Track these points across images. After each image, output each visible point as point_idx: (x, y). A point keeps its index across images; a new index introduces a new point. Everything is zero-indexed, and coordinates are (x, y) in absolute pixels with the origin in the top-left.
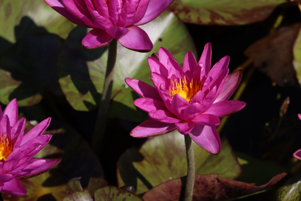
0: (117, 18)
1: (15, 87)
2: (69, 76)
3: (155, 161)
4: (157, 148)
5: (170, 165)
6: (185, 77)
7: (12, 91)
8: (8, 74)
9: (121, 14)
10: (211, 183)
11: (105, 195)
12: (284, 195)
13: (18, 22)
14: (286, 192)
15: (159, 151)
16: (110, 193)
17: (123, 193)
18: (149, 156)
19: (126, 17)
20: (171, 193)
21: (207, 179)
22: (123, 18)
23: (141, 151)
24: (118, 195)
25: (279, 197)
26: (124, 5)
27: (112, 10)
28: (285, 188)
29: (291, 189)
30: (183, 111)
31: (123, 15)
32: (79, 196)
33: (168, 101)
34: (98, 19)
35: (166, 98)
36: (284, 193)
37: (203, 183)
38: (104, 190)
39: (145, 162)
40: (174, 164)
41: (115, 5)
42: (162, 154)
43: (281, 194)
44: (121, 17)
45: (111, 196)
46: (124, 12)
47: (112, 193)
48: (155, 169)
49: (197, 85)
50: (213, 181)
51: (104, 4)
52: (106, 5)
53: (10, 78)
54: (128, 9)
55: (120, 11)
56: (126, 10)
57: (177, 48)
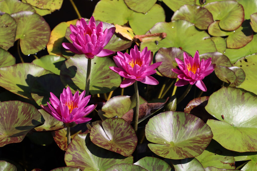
0: (96, 45)
1: (42, 99)
2: (68, 85)
3: (110, 112)
4: (108, 107)
5: (117, 112)
6: (133, 60)
7: (41, 101)
8: (37, 95)
9: (97, 43)
10: (145, 107)
11: (107, 123)
12: (171, 106)
13: (26, 78)
14: (172, 104)
15: (110, 108)
16: (108, 122)
17: (114, 120)
18: (107, 111)
19: (99, 43)
20: (129, 117)
21: (143, 106)
22: (98, 45)
23: (103, 110)
24: (112, 121)
25: (169, 107)
26: (99, 38)
27: (94, 42)
28: (171, 103)
29: (173, 103)
30: (138, 72)
31: (98, 43)
32: (96, 127)
33: (131, 70)
34: (91, 45)
35: (130, 68)
36: (171, 105)
37: (142, 108)
38: (106, 121)
39: (106, 113)
40: (118, 111)
41: (95, 39)
42: (112, 109)
43: (170, 106)
44: (97, 44)
45: (109, 123)
46: (99, 41)
47: (109, 121)
48: (112, 115)
49: (138, 62)
50: (146, 106)
51: (90, 40)
52: (91, 41)
53: (38, 96)
54: (101, 40)
55: (97, 42)
56: (99, 40)
57: (104, 64)
